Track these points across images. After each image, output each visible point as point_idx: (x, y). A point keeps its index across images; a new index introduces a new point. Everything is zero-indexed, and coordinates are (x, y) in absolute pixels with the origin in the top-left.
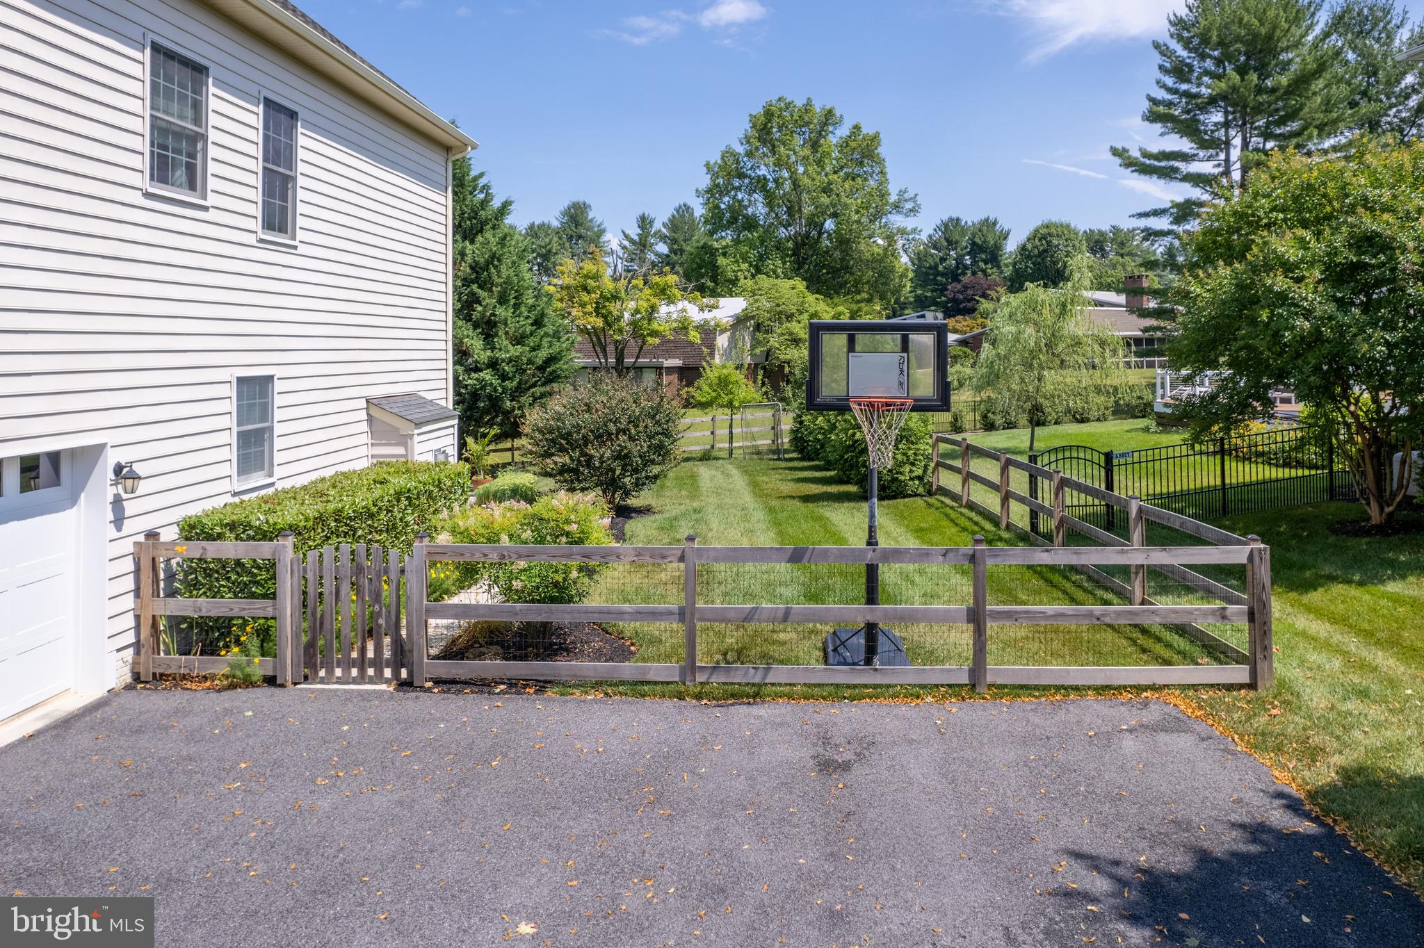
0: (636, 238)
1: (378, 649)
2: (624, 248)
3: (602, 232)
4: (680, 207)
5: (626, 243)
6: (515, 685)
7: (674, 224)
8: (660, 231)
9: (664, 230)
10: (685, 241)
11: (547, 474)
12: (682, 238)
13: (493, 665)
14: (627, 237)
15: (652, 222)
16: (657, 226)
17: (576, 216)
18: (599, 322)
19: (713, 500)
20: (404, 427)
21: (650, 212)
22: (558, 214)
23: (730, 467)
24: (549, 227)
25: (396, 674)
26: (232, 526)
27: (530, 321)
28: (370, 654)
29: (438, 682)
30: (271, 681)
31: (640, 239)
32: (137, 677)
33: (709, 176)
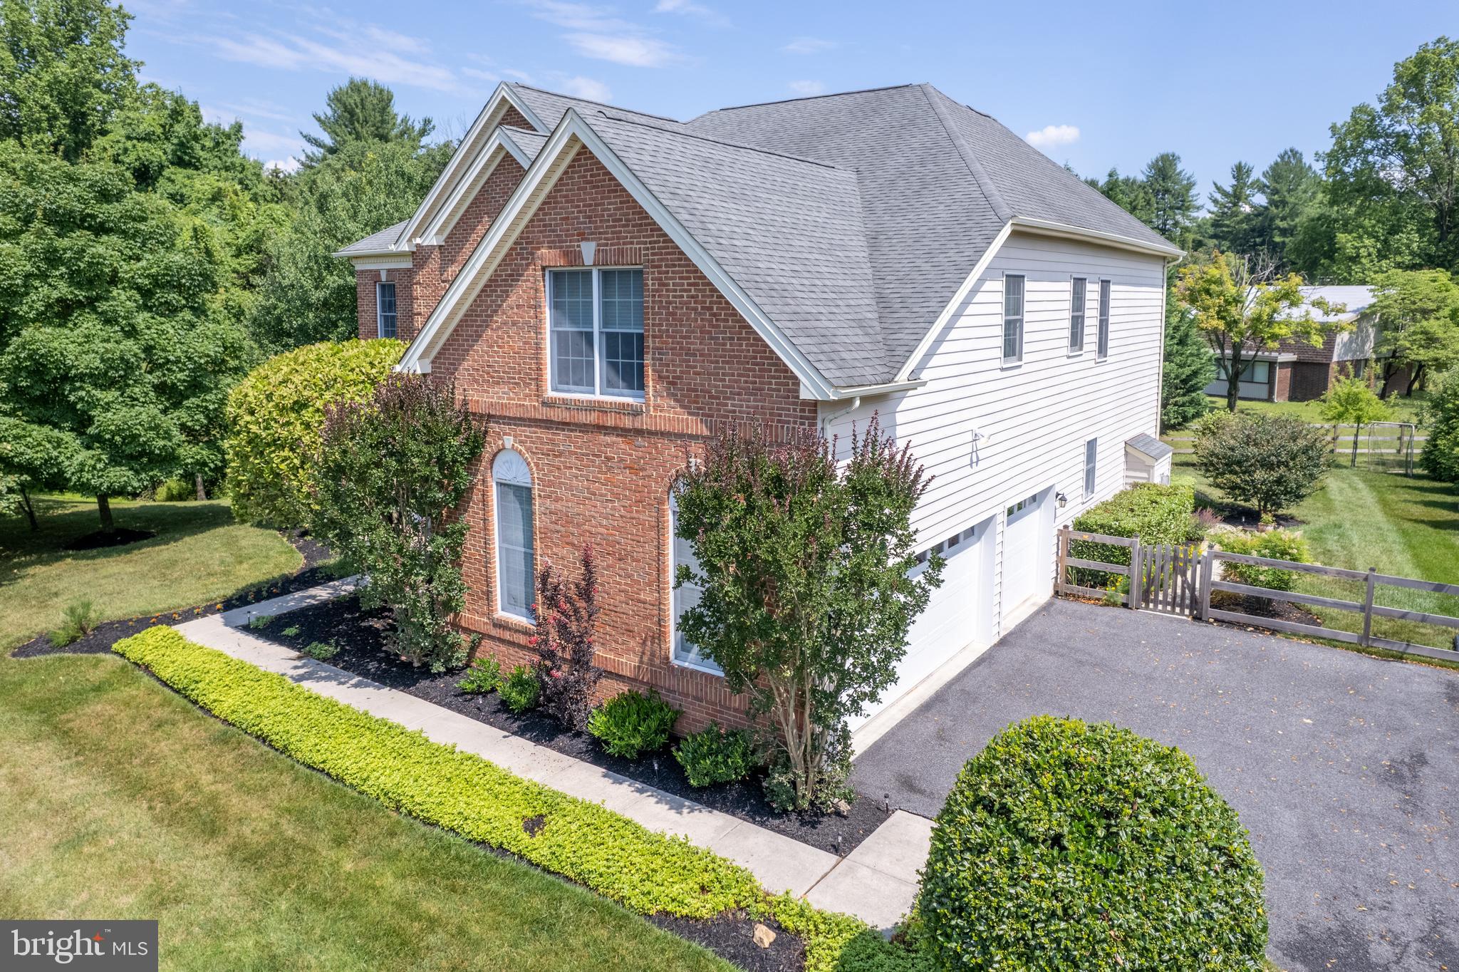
0: (1230, 190)
1: (1165, 595)
2: (1215, 201)
3: (1190, 185)
4: (1286, 153)
5: (1218, 196)
6: (1257, 628)
7: (1276, 173)
8: (1258, 180)
9: (1265, 181)
10: (1289, 191)
11: (1218, 486)
12: (1285, 189)
13: (1241, 616)
14: (1219, 189)
15: (1249, 171)
16: (1256, 175)
17: (1164, 169)
18: (1221, 325)
19: (1347, 515)
20: (1148, 461)
21: (1248, 160)
22: (1145, 168)
23: (1356, 479)
24: (1134, 182)
25: (1191, 613)
26: (1102, 526)
27: (1175, 341)
28: (1161, 598)
29: (1216, 620)
30: (1125, 605)
31: (1235, 191)
32: (1057, 593)
33: (1334, 140)
